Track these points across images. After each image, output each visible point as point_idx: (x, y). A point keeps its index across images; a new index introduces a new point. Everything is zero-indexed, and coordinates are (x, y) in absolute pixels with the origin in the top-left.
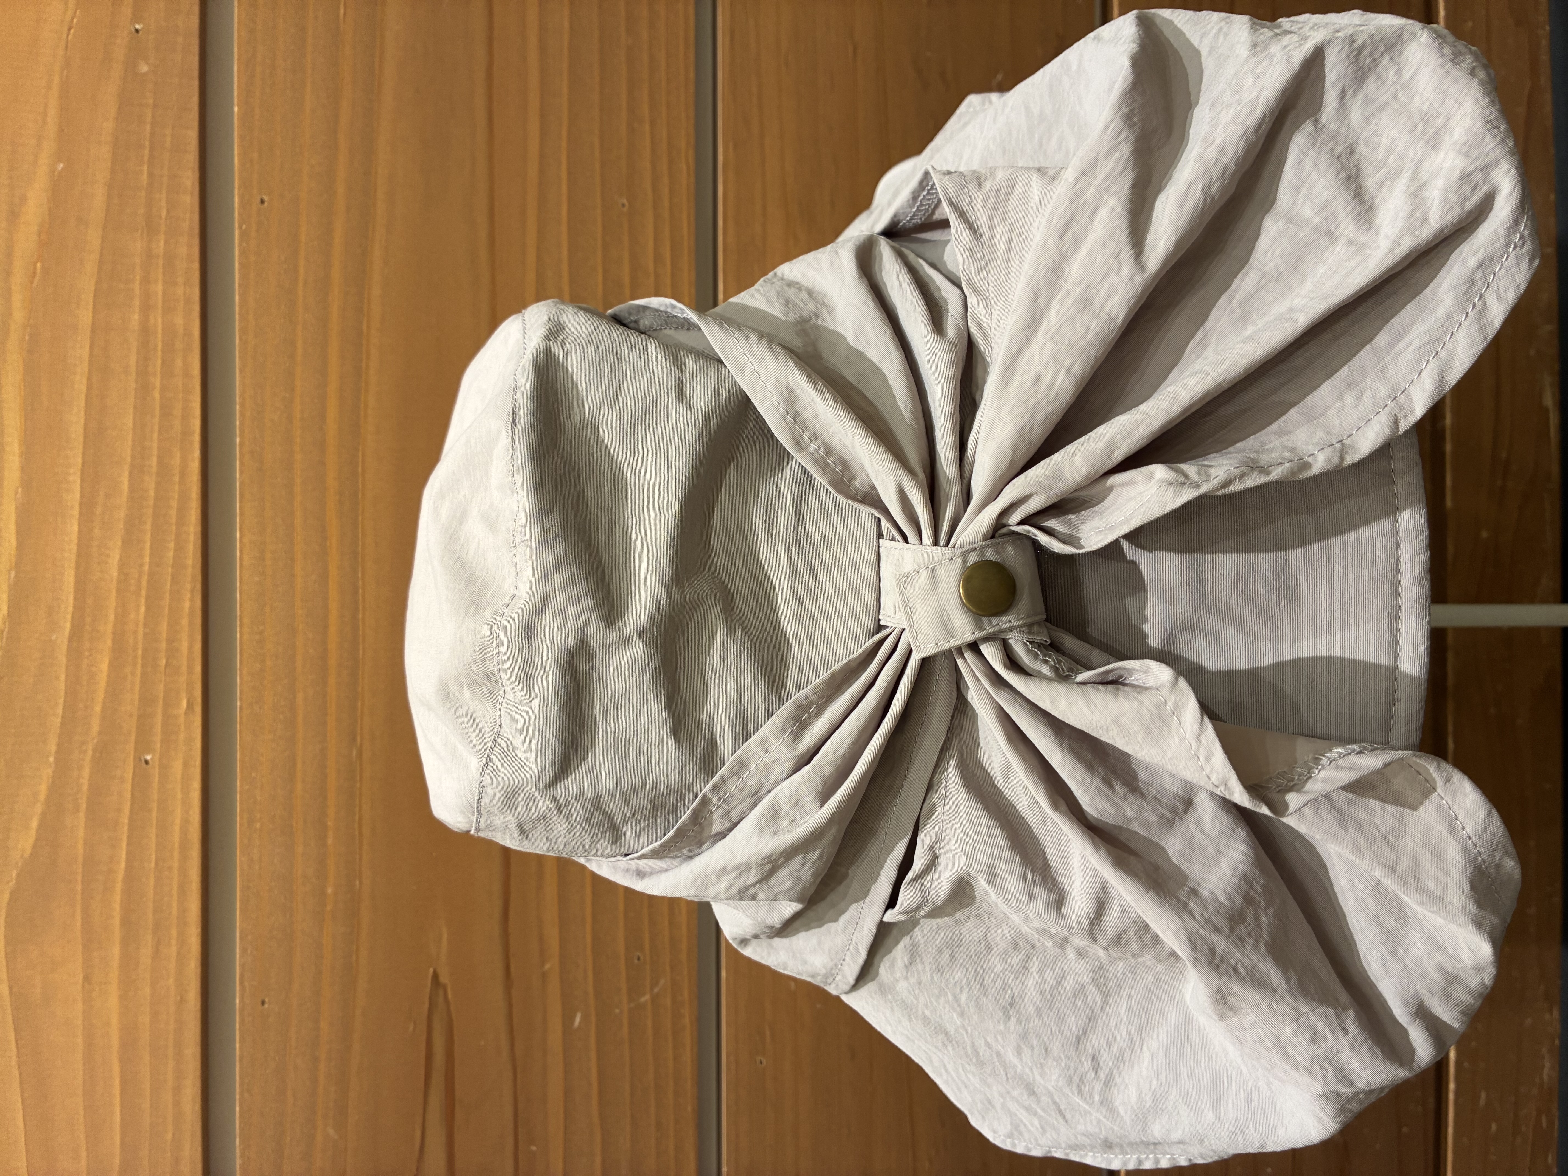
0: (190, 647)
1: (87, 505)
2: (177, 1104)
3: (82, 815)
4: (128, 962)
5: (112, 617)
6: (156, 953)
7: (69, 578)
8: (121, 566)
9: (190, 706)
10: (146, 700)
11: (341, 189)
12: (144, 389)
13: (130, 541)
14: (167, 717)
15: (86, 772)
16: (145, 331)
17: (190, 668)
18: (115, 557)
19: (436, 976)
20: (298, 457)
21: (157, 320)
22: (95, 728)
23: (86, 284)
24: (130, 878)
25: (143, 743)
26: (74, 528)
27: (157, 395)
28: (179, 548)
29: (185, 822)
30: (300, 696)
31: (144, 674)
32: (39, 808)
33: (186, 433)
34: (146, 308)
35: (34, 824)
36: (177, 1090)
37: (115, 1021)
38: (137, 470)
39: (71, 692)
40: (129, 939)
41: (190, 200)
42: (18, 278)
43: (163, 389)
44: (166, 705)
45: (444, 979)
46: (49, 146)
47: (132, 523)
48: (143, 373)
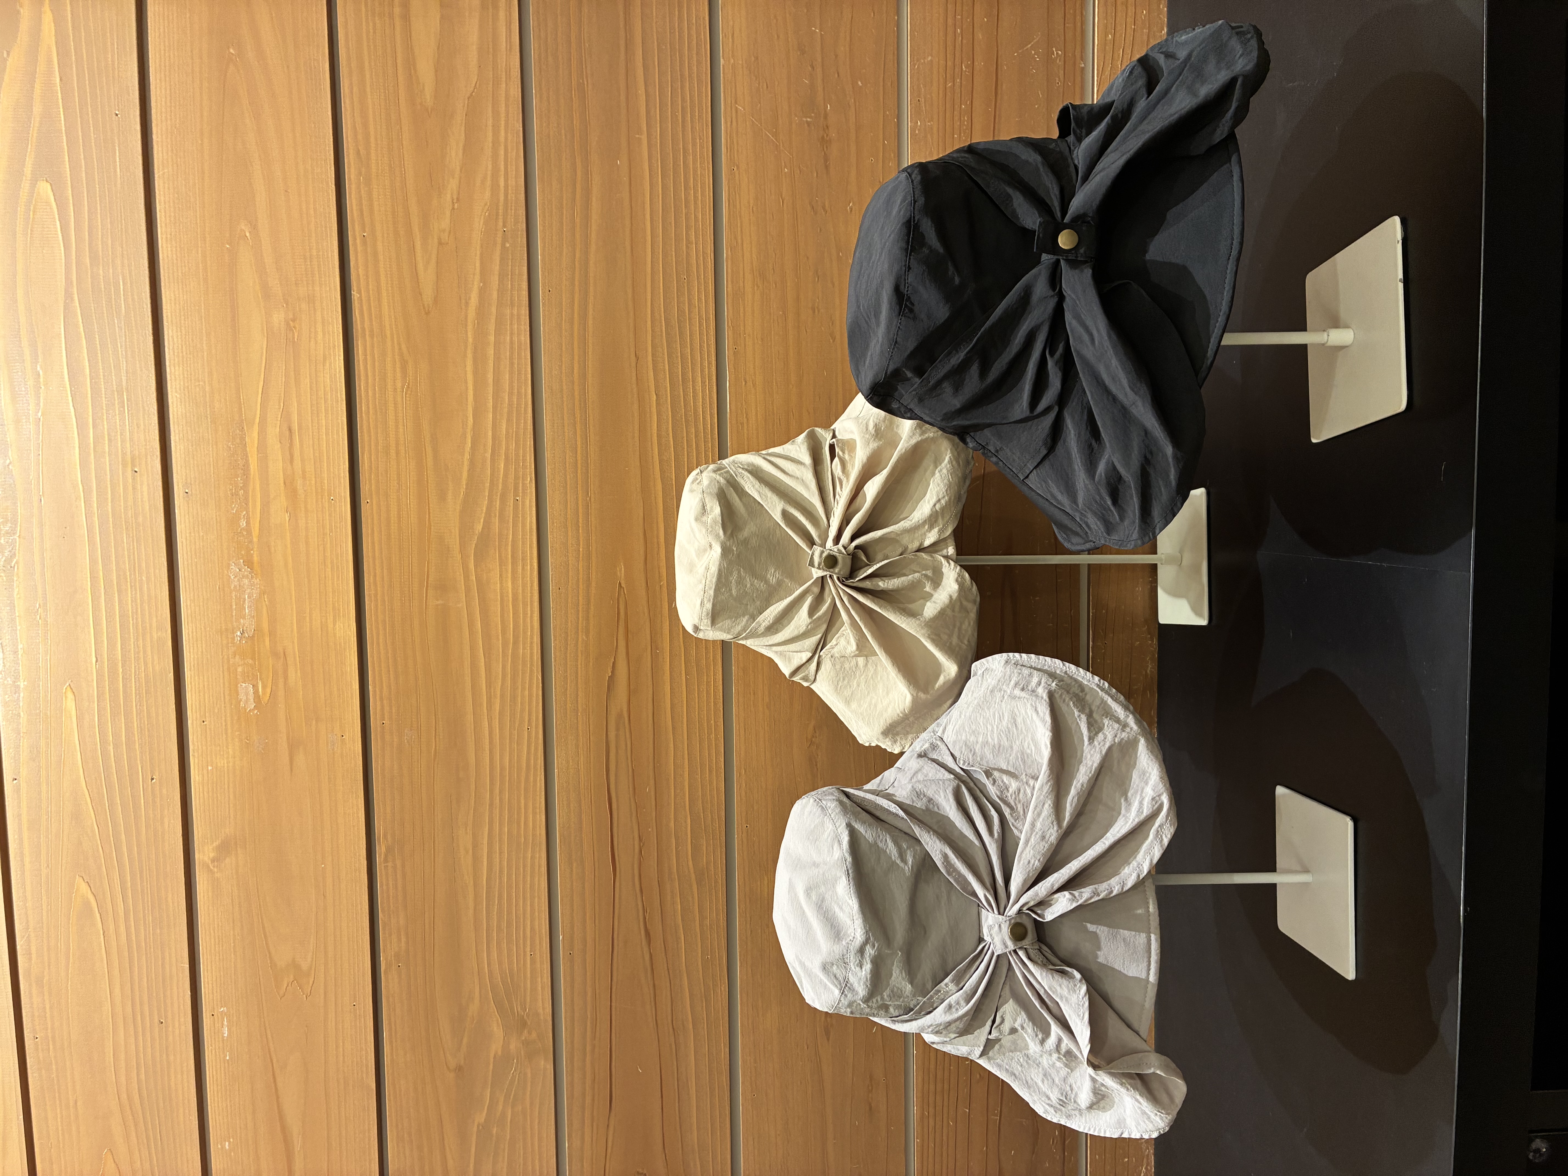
0: (530, 459)
1: (495, 408)
2: (532, 622)
3: (497, 518)
4: (514, 572)
5: (504, 448)
6: (523, 569)
7: (490, 433)
8: (506, 429)
9: (531, 480)
10: (516, 478)
11: (577, 283)
12: (512, 364)
13: (509, 420)
14: (523, 484)
15: (498, 503)
16: (512, 342)
17: (530, 466)
18: (504, 426)
19: (620, 583)
20: (565, 388)
21: (515, 339)
22: (500, 488)
23: (492, 327)
24: (513, 541)
25: (516, 494)
26: (491, 416)
27: (516, 366)
28: (525, 423)
29: (531, 522)
30: (568, 477)
31: (515, 468)
32: (483, 515)
33: (526, 380)
34: (512, 334)
35: (482, 520)
36: (532, 617)
37: (510, 591)
38: (511, 394)
39: (492, 475)
40: (514, 563)
41: (525, 293)
42: (470, 327)
43: (518, 364)
44: (523, 480)
45: (623, 585)
46: (477, 277)
47: (510, 413)
48: (511, 358)
